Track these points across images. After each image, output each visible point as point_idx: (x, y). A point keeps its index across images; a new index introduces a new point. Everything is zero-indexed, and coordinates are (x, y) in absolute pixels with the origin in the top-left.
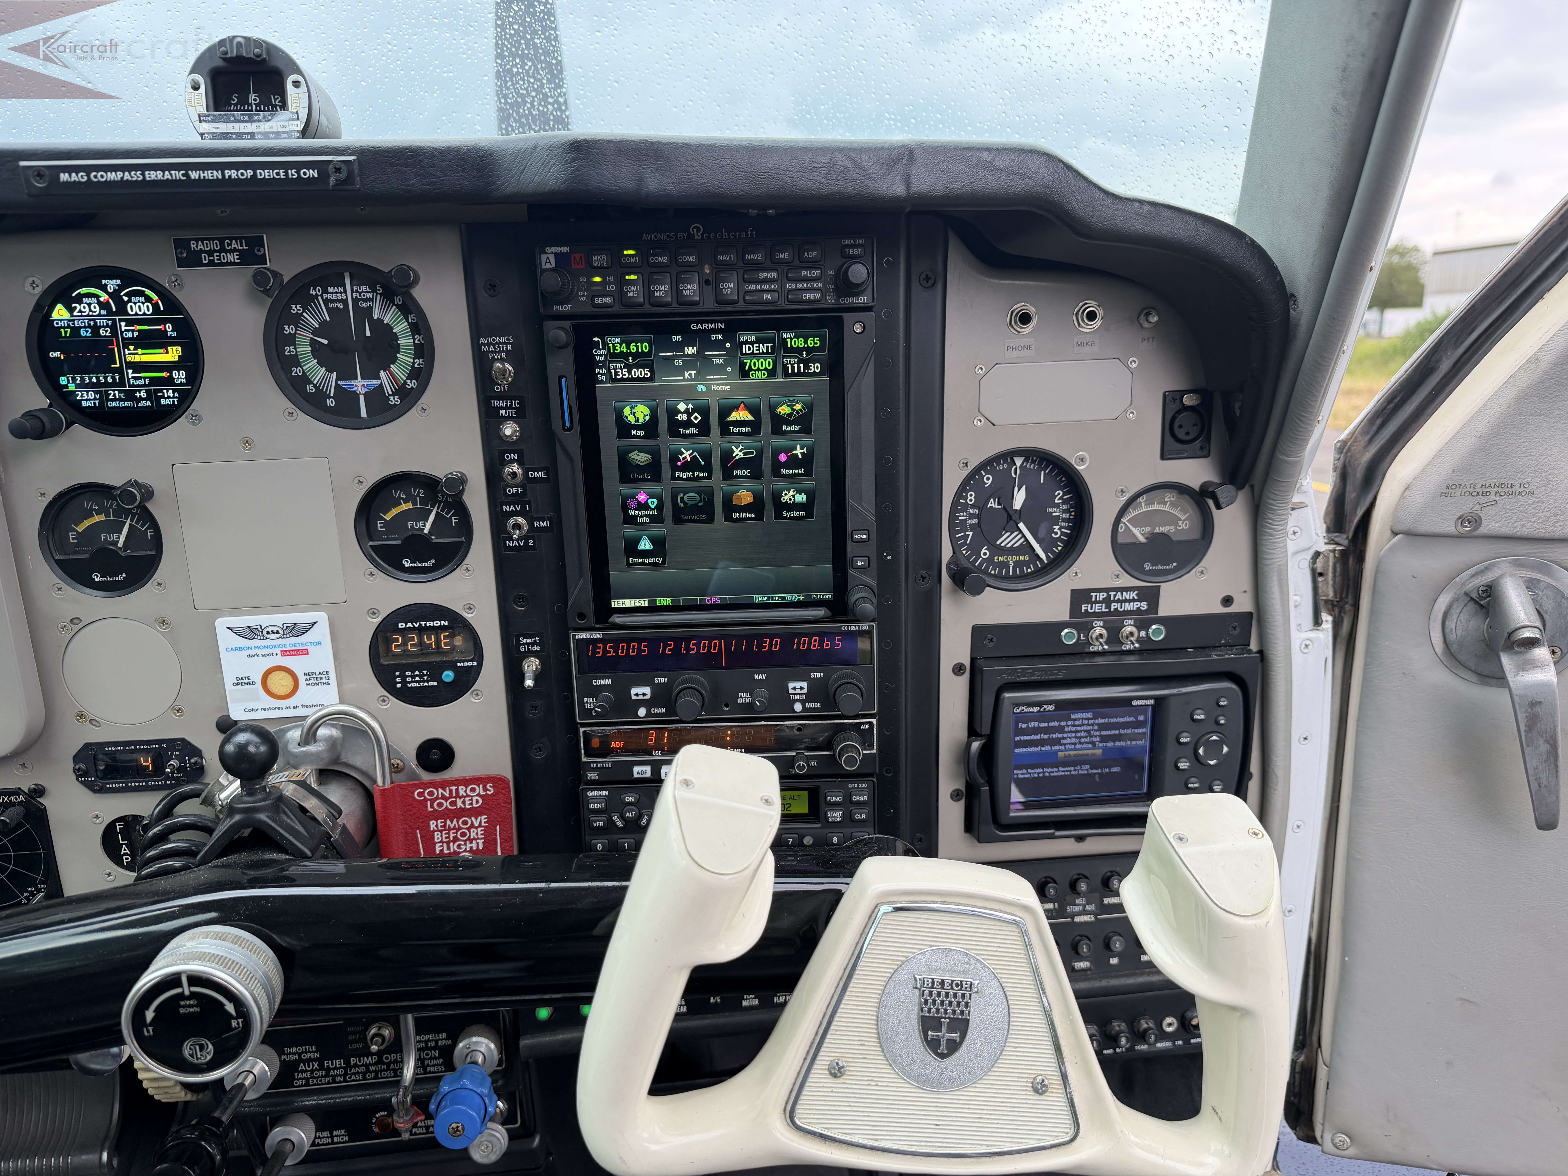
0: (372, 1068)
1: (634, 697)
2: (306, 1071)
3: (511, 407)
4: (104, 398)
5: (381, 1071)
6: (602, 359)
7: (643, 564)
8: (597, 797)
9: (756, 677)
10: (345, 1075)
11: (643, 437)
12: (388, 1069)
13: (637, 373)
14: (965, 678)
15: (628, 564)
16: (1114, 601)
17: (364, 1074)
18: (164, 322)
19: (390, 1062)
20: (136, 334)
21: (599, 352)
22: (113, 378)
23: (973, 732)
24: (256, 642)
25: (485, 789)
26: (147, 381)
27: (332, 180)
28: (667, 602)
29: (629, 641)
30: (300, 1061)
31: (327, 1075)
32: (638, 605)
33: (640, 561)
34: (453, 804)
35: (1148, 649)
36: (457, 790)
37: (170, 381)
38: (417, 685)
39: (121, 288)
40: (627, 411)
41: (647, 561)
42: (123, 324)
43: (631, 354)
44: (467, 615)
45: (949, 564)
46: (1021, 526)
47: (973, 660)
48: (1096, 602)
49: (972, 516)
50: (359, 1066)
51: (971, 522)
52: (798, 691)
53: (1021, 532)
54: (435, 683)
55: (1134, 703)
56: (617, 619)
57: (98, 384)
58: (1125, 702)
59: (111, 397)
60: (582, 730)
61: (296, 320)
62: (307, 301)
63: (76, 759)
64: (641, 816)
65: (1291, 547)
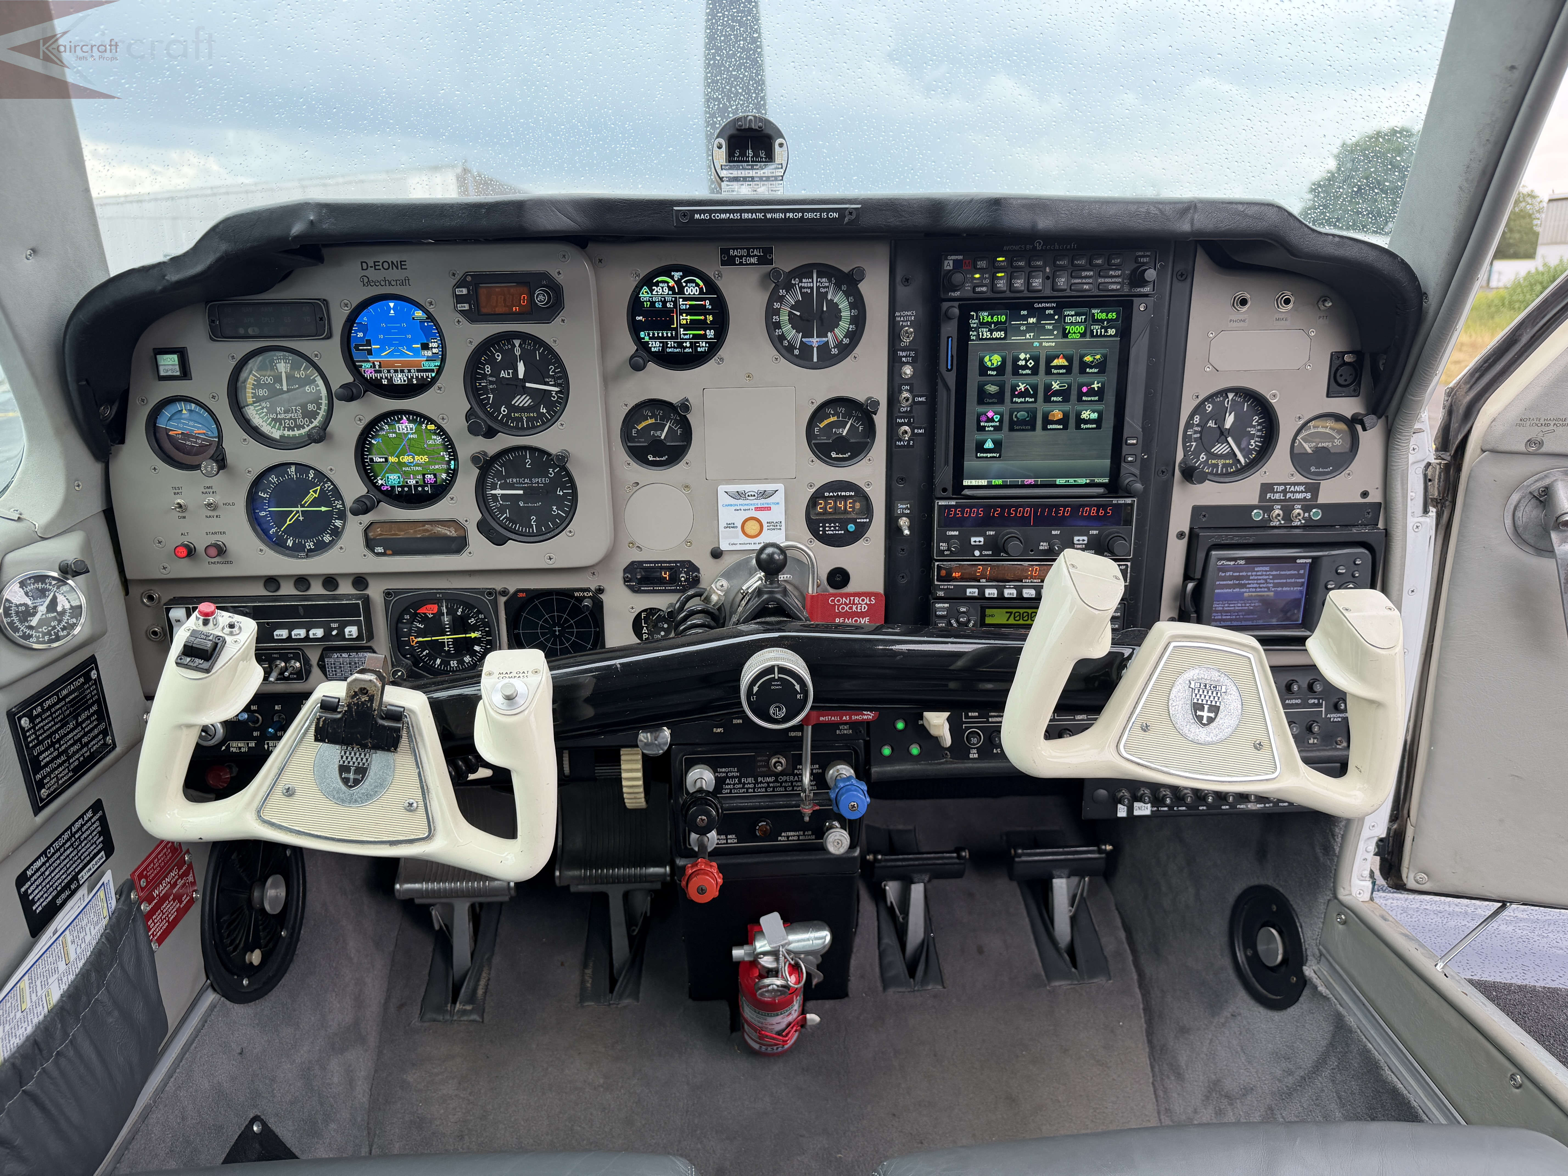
0: (771, 785)
1: (973, 543)
2: (730, 784)
3: (909, 356)
4: (665, 346)
5: (777, 787)
6: (975, 325)
7: (987, 457)
8: (941, 608)
9: (1053, 532)
10: (754, 788)
11: (995, 375)
12: (781, 786)
13: (996, 334)
14: (1185, 541)
15: (977, 457)
16: (1289, 492)
17: (766, 788)
18: (704, 299)
19: (783, 782)
20: (688, 306)
21: (973, 322)
22: (672, 334)
23: (1187, 576)
24: (741, 502)
25: (870, 600)
26: (691, 336)
27: (846, 220)
28: (999, 482)
29: (971, 507)
30: (727, 777)
31: (743, 788)
32: (980, 484)
33: (985, 455)
34: (851, 608)
35: (1309, 525)
36: (854, 600)
37: (704, 337)
38: (832, 532)
39: (682, 277)
40: (987, 359)
41: (989, 455)
42: (681, 300)
43: (993, 323)
44: (865, 489)
45: (1180, 463)
46: (1230, 439)
47: (1191, 529)
48: (1277, 492)
49: (1196, 432)
50: (763, 783)
51: (1195, 436)
52: (1081, 542)
53: (1229, 443)
54: (843, 532)
55: (1298, 561)
56: (967, 492)
57: (663, 338)
58: (1293, 559)
59: (669, 346)
60: (937, 563)
61: (781, 299)
62: (789, 287)
63: (626, 570)
64: (969, 621)
65: (1411, 458)
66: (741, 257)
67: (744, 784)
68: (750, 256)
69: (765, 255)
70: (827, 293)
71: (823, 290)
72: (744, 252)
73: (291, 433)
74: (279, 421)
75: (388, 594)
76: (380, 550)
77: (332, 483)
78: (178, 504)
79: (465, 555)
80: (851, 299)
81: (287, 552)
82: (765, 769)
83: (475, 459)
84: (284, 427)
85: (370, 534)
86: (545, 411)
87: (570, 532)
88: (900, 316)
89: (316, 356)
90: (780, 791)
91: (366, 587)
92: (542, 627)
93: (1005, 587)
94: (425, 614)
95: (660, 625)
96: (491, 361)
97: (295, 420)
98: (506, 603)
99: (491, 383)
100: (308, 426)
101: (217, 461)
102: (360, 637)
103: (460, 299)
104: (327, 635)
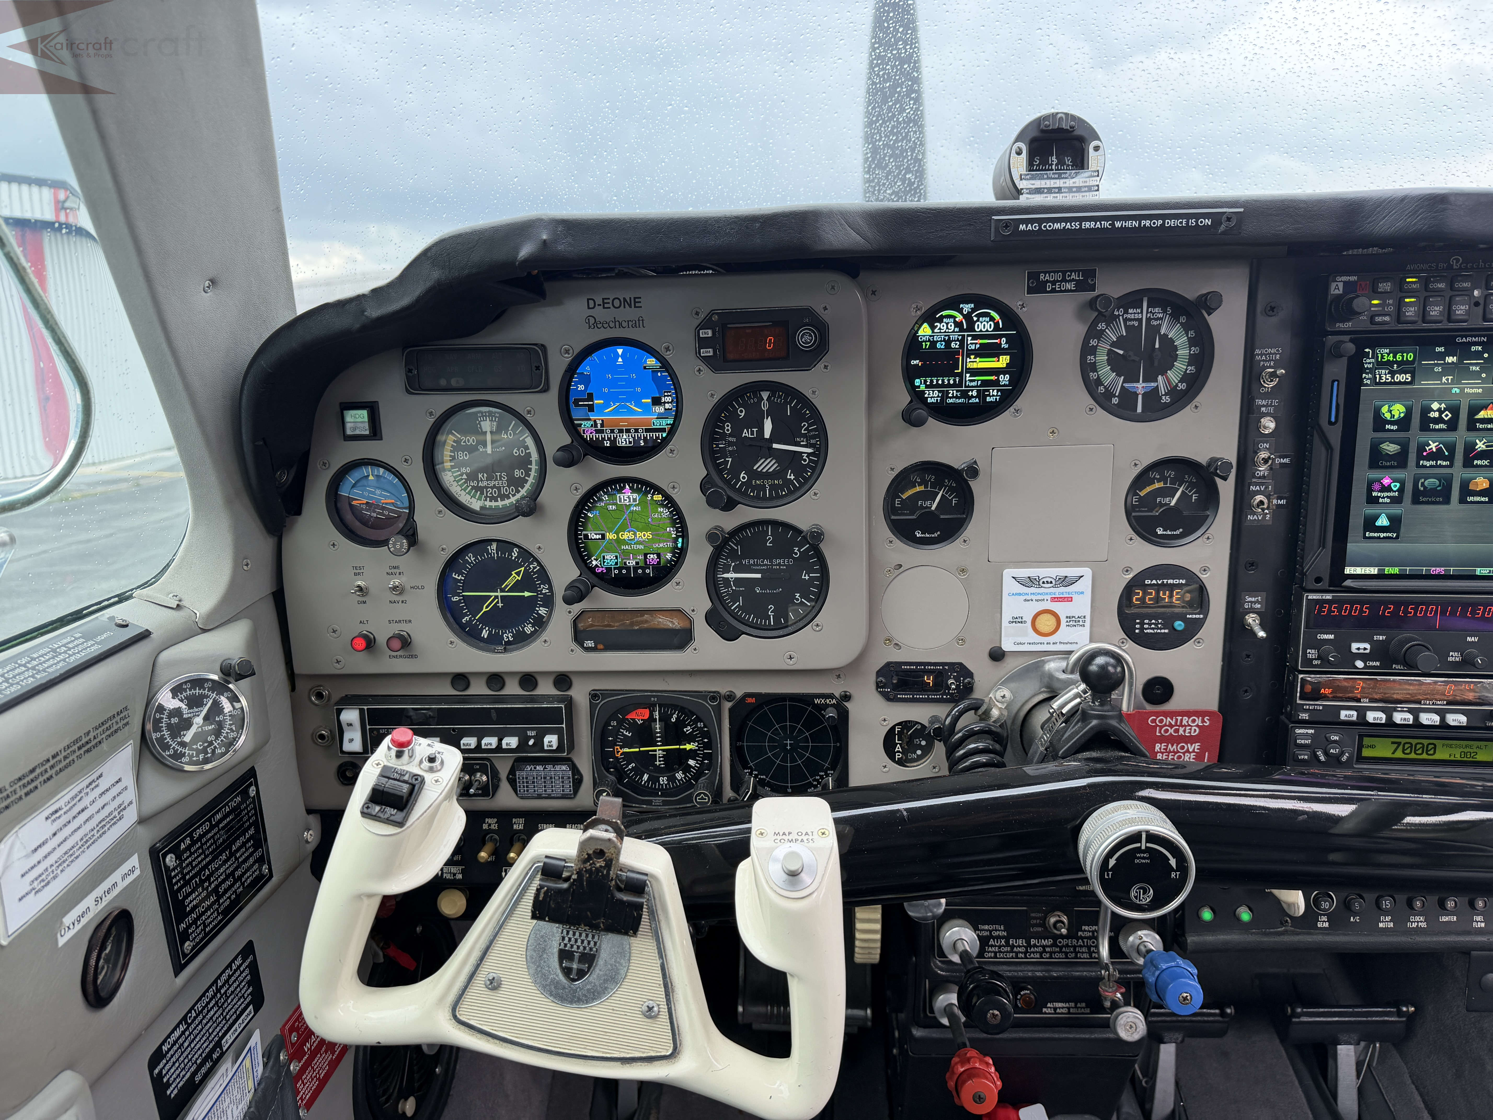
0: (1048, 949)
1: (1354, 651)
2: (995, 946)
3: (1271, 406)
4: (945, 395)
5: (1055, 953)
6: (1370, 366)
7: (1379, 538)
8: (1304, 734)
9: (1469, 639)
10: (1025, 953)
11: (1396, 431)
12: (1061, 952)
13: (1399, 378)
15: (1365, 537)
17: (1041, 953)
18: (1000, 337)
19: (1063, 946)
20: (978, 346)
21: (1368, 361)
22: (955, 381)
25: (1203, 721)
26: (979, 383)
27: (1220, 228)
28: (1395, 570)
29: (1352, 602)
30: (992, 937)
31: (1012, 951)
32: (1368, 572)
33: (1376, 535)
34: (1177, 731)
36: (1182, 720)
37: (996, 383)
38: (1152, 631)
39: (973, 310)
40: (1385, 409)
41: (1382, 535)
42: (969, 338)
43: (1397, 362)
44: (1200, 575)
50: (1037, 947)
54: (1166, 631)
56: (1348, 583)
57: (943, 385)
59: (950, 395)
60: (1301, 676)
61: (1100, 335)
62: (1110, 321)
63: (879, 673)
64: (1342, 753)
66: (1054, 283)
67: (1013, 946)
68: (1066, 281)
69: (1086, 278)
70: (1160, 325)
71: (1155, 323)
72: (1059, 276)
73: (493, 504)
74: (480, 489)
75: (594, 696)
76: (590, 644)
77: (539, 564)
78: (359, 587)
79: (688, 651)
80: (1191, 334)
81: (482, 644)
82: (1040, 929)
83: (711, 537)
84: (486, 497)
85: (581, 625)
86: (792, 477)
87: (817, 625)
88: (1262, 355)
89: (529, 412)
90: (1059, 958)
91: (569, 686)
92: (771, 740)
93: (1395, 710)
94: (634, 720)
95: (916, 741)
96: (733, 417)
97: (499, 489)
98: (731, 710)
99: (731, 444)
100: (514, 495)
101: (407, 537)
102: (560, 748)
103: (703, 343)
104: (523, 745)
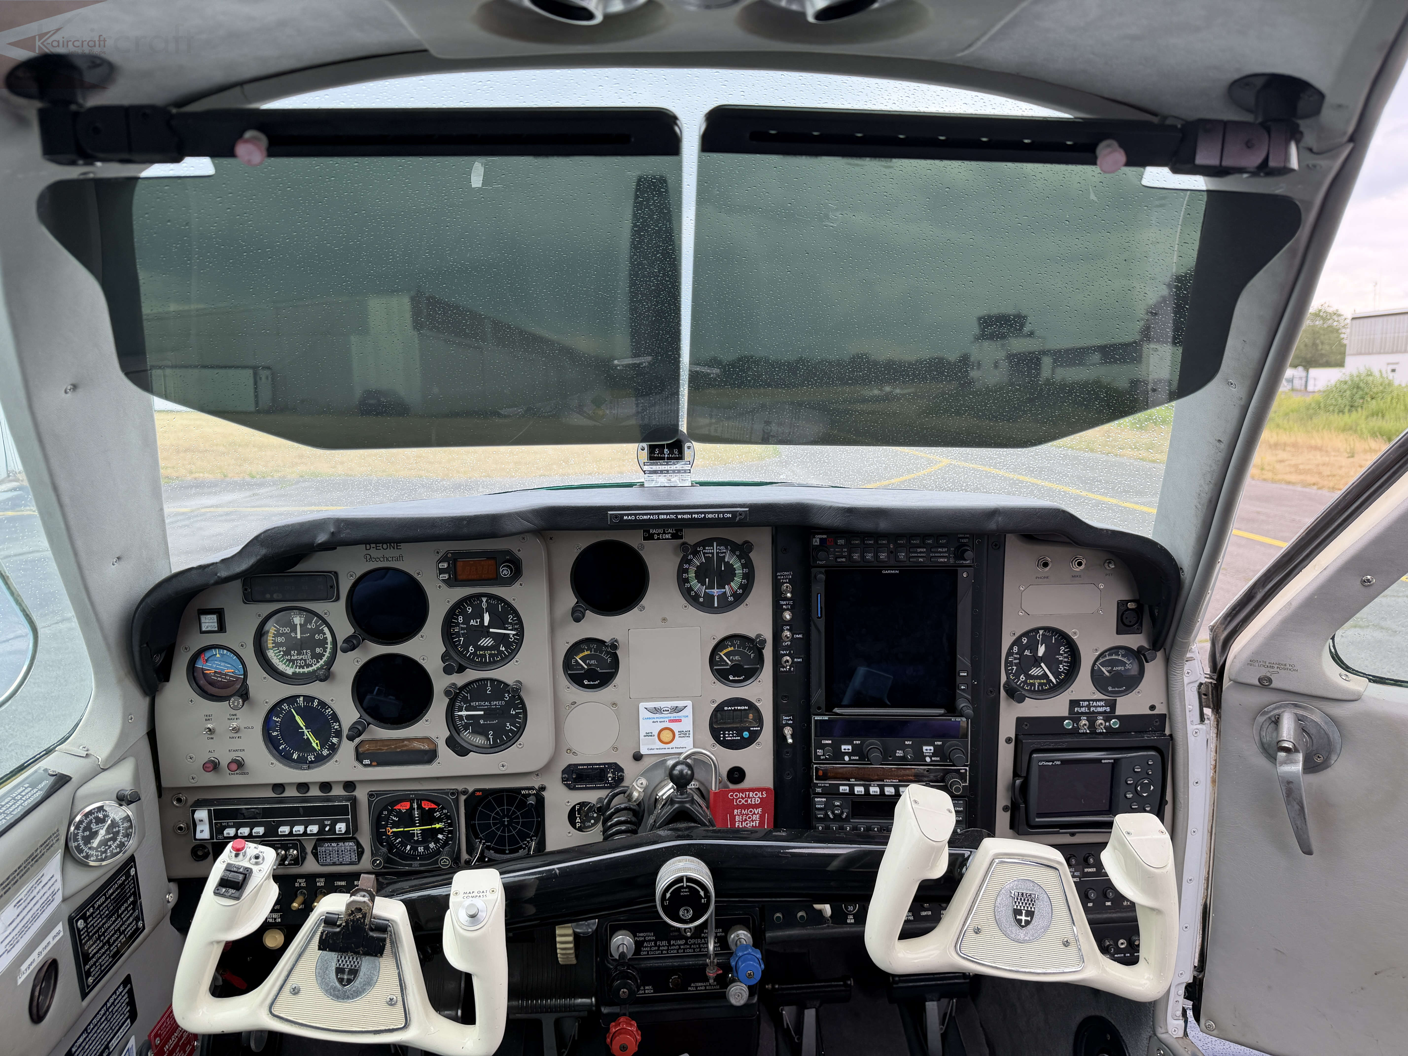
0: (682, 947)
1: (843, 751)
2: (648, 947)
3: (789, 605)
5: (687, 949)
8: (820, 801)
9: (906, 742)
10: (667, 950)
12: (690, 948)
14: (1012, 745)
16: (1092, 706)
17: (678, 950)
19: (692, 944)
23: (1016, 774)
25: (762, 794)
27: (738, 519)
29: (842, 722)
30: (645, 941)
31: (658, 950)
34: (746, 801)
35: (1111, 732)
38: (730, 738)
44: (756, 704)
45: (1004, 685)
46: (1042, 665)
47: (1016, 735)
48: (1082, 707)
49: (1015, 659)
50: (675, 946)
51: (1015, 661)
52: (929, 751)
53: (1042, 668)
54: (739, 738)
55: (1103, 761)
56: (837, 710)
58: (1098, 761)
60: (815, 766)
61: (689, 562)
62: (695, 553)
63: (563, 772)
64: (842, 813)
65: (1186, 680)
66: (658, 534)
67: (659, 946)
68: (666, 533)
69: (677, 533)
70: (724, 557)
71: (722, 555)
72: (661, 531)
73: (301, 670)
74: (293, 661)
75: (371, 795)
76: (367, 762)
77: (332, 710)
78: (209, 728)
79: (435, 764)
80: (743, 561)
81: (293, 764)
82: (677, 934)
83: (447, 693)
84: (296, 666)
85: (360, 750)
86: (504, 649)
87: (520, 744)
88: (781, 576)
89: (325, 614)
90: (689, 952)
91: (354, 789)
92: (494, 819)
93: (870, 785)
94: (399, 809)
95: (591, 814)
96: (463, 612)
97: (305, 660)
98: (465, 801)
99: (463, 629)
100: (315, 665)
101: (241, 696)
102: (347, 832)
103: (442, 571)
104: (321, 831)
